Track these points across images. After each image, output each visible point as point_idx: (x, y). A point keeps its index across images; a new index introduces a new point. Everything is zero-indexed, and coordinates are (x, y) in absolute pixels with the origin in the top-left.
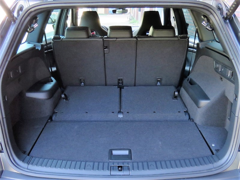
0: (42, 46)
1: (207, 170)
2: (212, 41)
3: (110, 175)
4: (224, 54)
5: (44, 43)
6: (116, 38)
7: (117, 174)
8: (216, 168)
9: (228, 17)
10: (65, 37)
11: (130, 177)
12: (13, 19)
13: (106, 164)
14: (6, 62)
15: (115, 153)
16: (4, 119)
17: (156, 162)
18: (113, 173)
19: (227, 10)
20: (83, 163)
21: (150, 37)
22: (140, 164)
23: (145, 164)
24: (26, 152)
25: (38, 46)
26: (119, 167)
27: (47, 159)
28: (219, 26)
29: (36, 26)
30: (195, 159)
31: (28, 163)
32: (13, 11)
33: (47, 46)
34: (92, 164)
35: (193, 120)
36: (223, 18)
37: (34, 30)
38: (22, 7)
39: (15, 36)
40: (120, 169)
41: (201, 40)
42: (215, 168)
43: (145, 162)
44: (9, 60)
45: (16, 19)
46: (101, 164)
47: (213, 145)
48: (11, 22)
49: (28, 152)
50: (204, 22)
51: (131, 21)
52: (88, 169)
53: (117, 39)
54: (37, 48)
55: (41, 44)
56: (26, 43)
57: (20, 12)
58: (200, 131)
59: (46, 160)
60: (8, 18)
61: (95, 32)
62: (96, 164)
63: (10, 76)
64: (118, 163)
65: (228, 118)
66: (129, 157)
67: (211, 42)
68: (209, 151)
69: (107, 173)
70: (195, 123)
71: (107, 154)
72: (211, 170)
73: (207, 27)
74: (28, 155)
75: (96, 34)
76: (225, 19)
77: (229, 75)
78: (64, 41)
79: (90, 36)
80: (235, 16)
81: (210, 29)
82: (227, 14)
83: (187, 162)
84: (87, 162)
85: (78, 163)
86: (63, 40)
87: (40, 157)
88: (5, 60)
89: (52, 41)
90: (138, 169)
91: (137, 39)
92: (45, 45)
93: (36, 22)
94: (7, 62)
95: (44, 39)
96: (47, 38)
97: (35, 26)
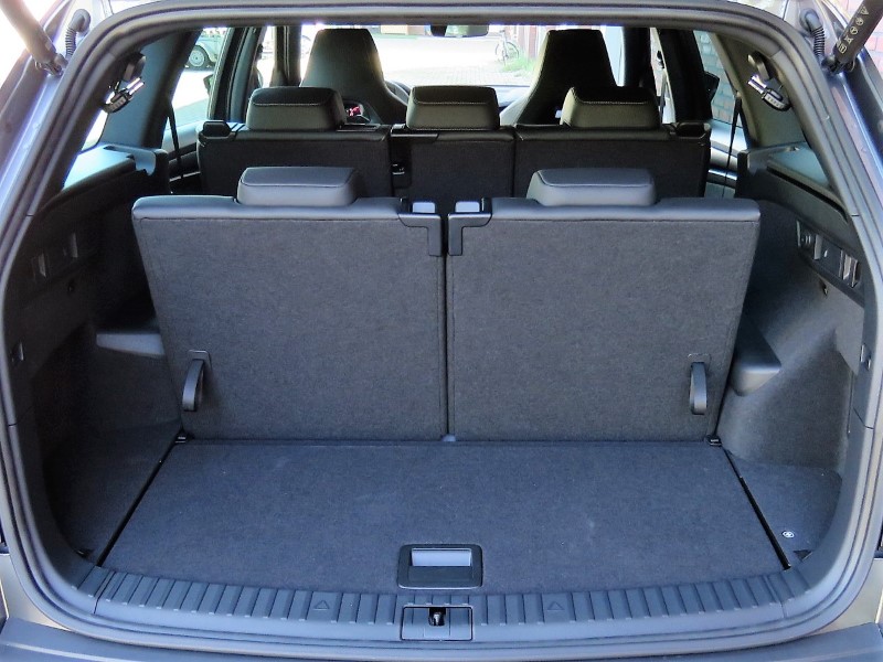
0: (161, 158)
1: (759, 625)
2: (793, 145)
3: (398, 639)
4: (830, 195)
5: (166, 148)
6: (439, 132)
7: (426, 637)
8: (792, 618)
9: (843, 62)
10: (246, 128)
11: (472, 646)
12: (52, 62)
13: (385, 601)
14: (22, 220)
15: (421, 558)
16: (13, 429)
17: (571, 595)
18: (411, 632)
19: (838, 34)
20: (301, 596)
21: (566, 127)
22: (512, 602)
23: (531, 601)
24: (92, 551)
25: (144, 160)
26: (433, 611)
27: (169, 578)
28: (808, 93)
29: (136, 88)
30: (715, 586)
31: (99, 594)
32: (53, 34)
33: (179, 159)
34: (332, 598)
35: (720, 442)
36: (825, 63)
37: (127, 102)
38: (86, 18)
39: (59, 124)
40: (437, 617)
41: (753, 143)
42: (787, 618)
43: (530, 593)
44: (32, 211)
45: (64, 61)
46: (367, 600)
47: (789, 534)
48: (45, 74)
49: (99, 552)
50: (756, 79)
51: (509, 63)
52: (320, 618)
53: (442, 137)
54: (139, 168)
55: (158, 151)
56: (100, 148)
57: (79, 39)
58: (742, 481)
59: (163, 584)
60: (33, 61)
61: (361, 106)
62: (349, 599)
63: (38, 272)
64: (431, 597)
65: (848, 435)
66: (473, 574)
67: (788, 149)
68: (773, 555)
69: (390, 631)
70: (725, 451)
71: (391, 562)
72: (772, 627)
73: (768, 98)
74: (100, 564)
75: (366, 113)
76: (831, 68)
77: (846, 275)
78: (240, 140)
79: (342, 123)
80: (866, 56)
81: (779, 104)
82: (836, 49)
83: (688, 593)
84: (317, 590)
85: (283, 596)
86: (239, 137)
87: (141, 570)
88: (19, 213)
89: (198, 142)
90: (505, 618)
91: (515, 136)
92: (172, 156)
93: (136, 73)
94: (28, 220)
95: (168, 133)
96: (179, 130)
97: (132, 88)
